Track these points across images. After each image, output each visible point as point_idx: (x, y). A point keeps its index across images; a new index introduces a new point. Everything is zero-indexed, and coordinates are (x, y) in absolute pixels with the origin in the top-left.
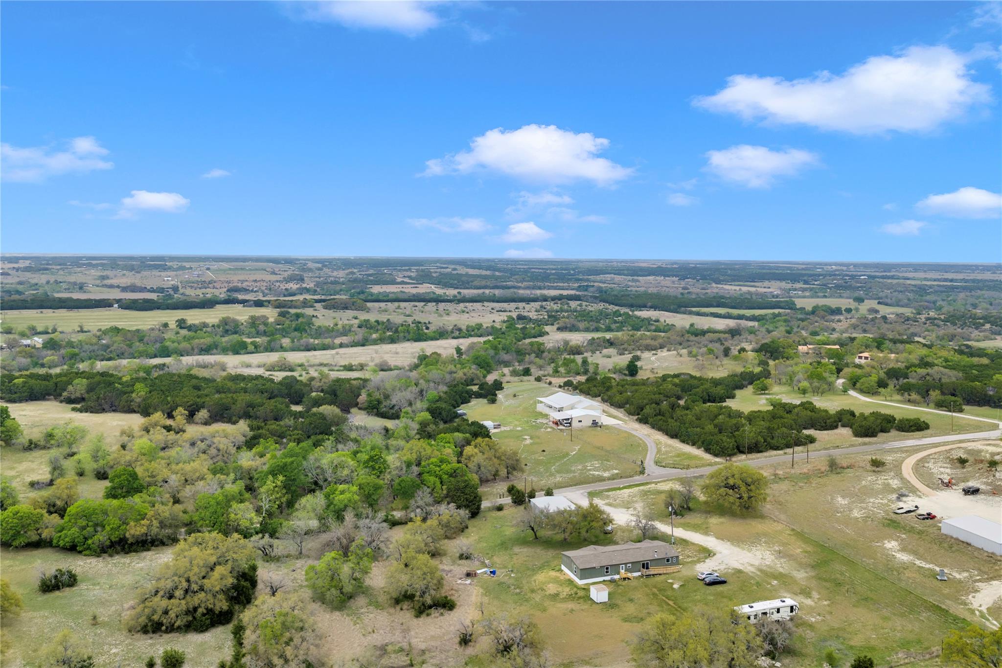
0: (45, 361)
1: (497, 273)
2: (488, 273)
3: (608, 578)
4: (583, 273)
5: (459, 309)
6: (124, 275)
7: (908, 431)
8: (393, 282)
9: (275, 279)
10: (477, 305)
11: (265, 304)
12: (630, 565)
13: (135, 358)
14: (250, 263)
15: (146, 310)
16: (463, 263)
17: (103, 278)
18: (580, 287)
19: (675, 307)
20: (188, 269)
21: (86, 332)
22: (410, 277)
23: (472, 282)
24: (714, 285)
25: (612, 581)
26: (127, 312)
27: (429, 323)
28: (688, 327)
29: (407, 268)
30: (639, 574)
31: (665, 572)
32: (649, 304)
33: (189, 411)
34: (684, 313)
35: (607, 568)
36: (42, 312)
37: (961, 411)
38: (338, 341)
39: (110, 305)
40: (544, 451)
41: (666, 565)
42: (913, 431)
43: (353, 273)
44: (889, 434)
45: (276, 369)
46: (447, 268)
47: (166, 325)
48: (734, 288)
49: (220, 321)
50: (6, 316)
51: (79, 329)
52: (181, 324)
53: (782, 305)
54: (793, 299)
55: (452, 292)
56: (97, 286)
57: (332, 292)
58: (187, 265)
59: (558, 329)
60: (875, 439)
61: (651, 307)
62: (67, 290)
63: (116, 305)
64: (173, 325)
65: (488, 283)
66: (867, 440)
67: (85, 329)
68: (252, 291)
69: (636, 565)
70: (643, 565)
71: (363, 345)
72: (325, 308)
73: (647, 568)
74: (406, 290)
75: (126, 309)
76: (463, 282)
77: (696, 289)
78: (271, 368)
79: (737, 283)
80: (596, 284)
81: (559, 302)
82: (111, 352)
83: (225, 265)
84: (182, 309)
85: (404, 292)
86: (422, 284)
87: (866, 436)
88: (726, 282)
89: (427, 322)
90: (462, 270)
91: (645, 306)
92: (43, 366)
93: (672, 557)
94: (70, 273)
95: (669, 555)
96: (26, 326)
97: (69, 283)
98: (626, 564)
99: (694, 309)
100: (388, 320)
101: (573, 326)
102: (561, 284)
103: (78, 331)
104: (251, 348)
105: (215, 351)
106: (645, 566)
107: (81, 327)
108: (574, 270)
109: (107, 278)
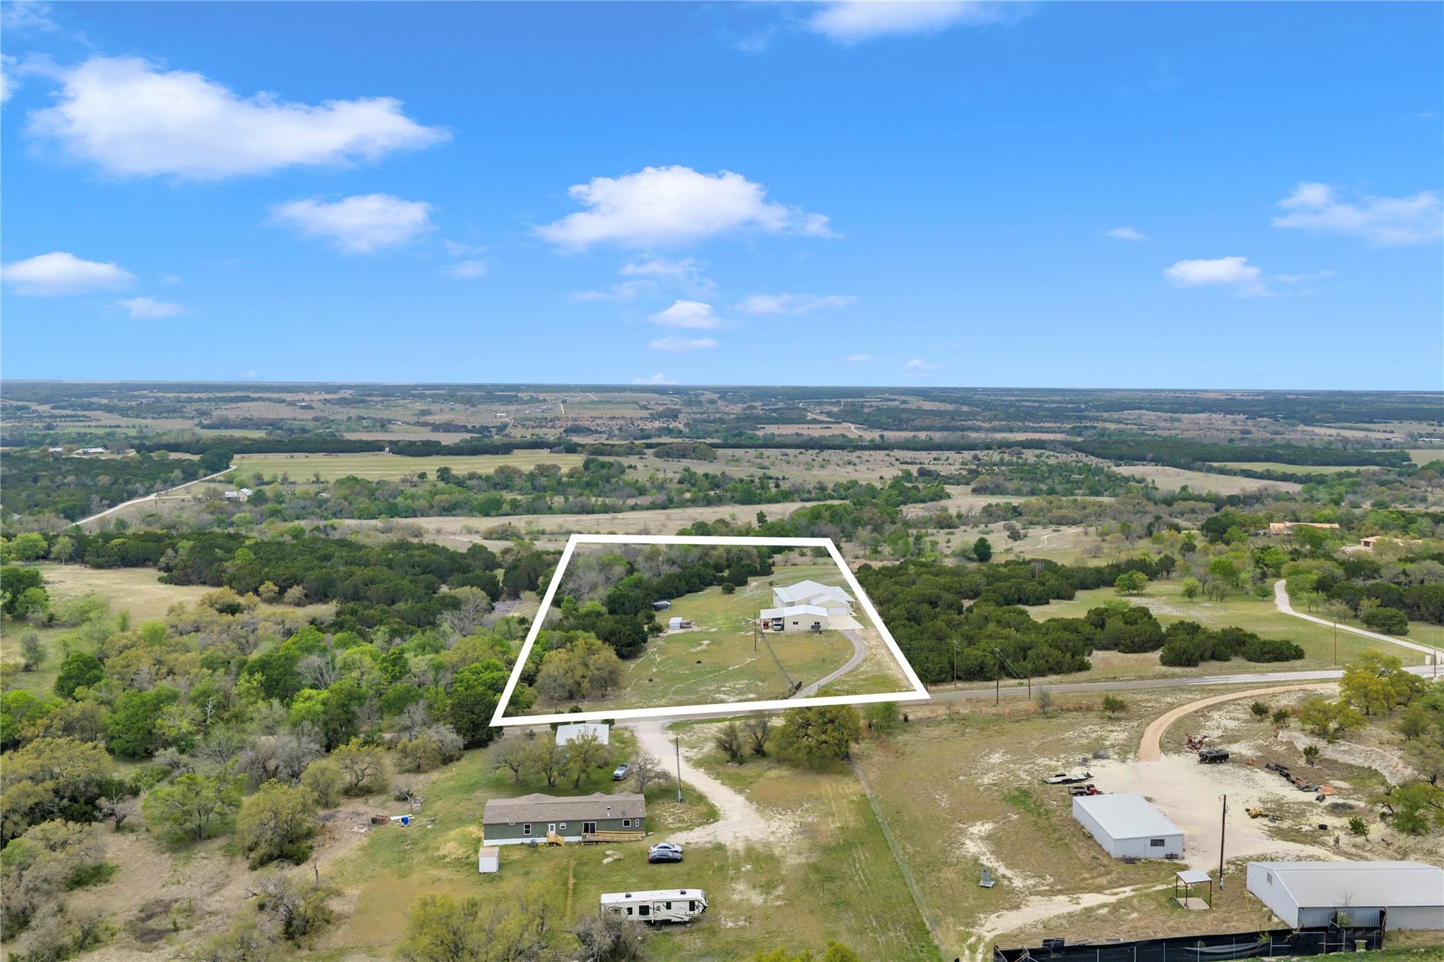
0: (235, 518)
1: (965, 408)
2: (950, 407)
3: (527, 841)
4: (1097, 408)
5: (846, 459)
6: (453, 409)
7: (1258, 661)
8: (801, 420)
9: (639, 416)
10: (880, 454)
11: (579, 449)
12: (565, 825)
13: (353, 518)
14: (627, 394)
15: (421, 456)
16: (925, 393)
17: (423, 413)
18: (1074, 428)
19: (1189, 460)
20: (541, 401)
21: (322, 483)
22: (829, 414)
23: (914, 420)
24: (1301, 427)
25: (533, 846)
26: (398, 458)
27: (784, 478)
28: (1178, 490)
29: (834, 400)
30: (579, 838)
31: (615, 839)
32: (1150, 455)
33: (280, 587)
34: (1200, 470)
35: (527, 827)
36: (292, 457)
37: (1403, 633)
38: (631, 502)
39: (381, 449)
40: (699, 662)
41: (624, 829)
42: (1268, 661)
43: (755, 408)
44: (1228, 664)
45: (494, 536)
46: (895, 400)
47: (423, 476)
48: (1329, 431)
49: (496, 471)
50: (243, 461)
51: (314, 479)
52: (444, 474)
53: (1379, 459)
54: (1407, 451)
55: (875, 435)
56: (408, 424)
57: (701, 434)
58: (541, 396)
59: (974, 491)
60: (1193, 669)
61: (1151, 460)
62: (367, 429)
63: (387, 449)
64: (433, 476)
65: (934, 424)
66: (1178, 670)
67: (322, 479)
68: (596, 432)
69: (570, 826)
70: (586, 825)
71: (665, 508)
72: (657, 455)
73: (593, 831)
74: (805, 432)
75: (397, 453)
76: (901, 420)
77: (1261, 431)
78: (489, 536)
79: (1339, 425)
80: (1099, 425)
81: (1007, 451)
82: (326, 509)
83: (592, 396)
84: (469, 455)
85: (801, 435)
86: (840, 423)
87: (1180, 664)
88: (1323, 422)
89: (781, 477)
90: (914, 403)
91: (1143, 459)
92: (231, 524)
93: (633, 819)
94: (388, 407)
95: (629, 816)
96: (250, 474)
97: (375, 419)
98: (557, 822)
99: (1215, 464)
100: (723, 473)
101: (998, 486)
102: (1047, 425)
103: (313, 482)
104: (506, 507)
105: (458, 511)
106: (589, 828)
107: (317, 476)
108: (1086, 403)
109: (429, 413)
